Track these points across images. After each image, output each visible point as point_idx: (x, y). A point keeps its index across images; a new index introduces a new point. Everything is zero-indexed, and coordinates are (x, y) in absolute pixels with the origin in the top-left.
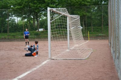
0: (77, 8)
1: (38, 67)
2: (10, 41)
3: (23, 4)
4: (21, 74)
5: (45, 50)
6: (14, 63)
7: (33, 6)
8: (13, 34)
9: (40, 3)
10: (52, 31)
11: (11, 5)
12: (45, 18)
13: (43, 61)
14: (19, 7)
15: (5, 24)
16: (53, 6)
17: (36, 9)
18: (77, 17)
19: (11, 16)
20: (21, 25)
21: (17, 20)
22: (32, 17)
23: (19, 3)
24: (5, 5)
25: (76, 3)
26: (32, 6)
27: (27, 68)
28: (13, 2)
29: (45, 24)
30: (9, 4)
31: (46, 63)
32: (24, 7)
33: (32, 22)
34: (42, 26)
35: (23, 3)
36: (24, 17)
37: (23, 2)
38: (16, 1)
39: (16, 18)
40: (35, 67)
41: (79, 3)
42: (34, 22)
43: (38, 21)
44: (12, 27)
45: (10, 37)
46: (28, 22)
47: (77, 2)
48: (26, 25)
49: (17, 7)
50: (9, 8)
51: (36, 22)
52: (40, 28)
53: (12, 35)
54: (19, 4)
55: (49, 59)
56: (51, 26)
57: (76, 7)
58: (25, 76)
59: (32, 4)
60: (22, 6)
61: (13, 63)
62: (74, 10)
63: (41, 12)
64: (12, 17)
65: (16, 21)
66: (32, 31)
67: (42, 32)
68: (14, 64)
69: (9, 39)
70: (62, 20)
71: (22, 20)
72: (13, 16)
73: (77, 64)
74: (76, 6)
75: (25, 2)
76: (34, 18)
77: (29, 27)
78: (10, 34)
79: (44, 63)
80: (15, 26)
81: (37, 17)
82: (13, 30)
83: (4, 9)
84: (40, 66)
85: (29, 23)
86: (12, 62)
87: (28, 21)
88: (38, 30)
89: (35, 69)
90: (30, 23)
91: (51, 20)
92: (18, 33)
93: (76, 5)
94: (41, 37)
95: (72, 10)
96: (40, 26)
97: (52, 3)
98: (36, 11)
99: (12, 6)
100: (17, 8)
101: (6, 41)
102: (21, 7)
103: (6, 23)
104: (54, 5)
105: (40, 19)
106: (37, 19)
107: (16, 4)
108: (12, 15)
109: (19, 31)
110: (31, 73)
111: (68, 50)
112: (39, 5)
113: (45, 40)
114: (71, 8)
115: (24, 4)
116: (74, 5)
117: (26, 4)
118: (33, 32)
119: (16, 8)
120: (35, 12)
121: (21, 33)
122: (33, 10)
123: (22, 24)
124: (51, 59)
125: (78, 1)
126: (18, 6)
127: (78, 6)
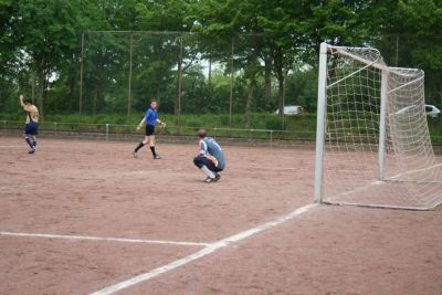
0: (422, 38)
1: (282, 220)
2: (183, 143)
3: (235, 18)
4: (235, 234)
5: (301, 179)
6: (210, 206)
7: (269, 26)
8: (192, 118)
9: (293, 16)
10: (330, 118)
11: (194, 19)
12: (306, 67)
13: (298, 207)
14: (222, 27)
15: (166, 81)
16: (339, 27)
17: (278, 36)
18: (414, 76)
19: (189, 58)
20: (221, 88)
21: (210, 69)
22: (263, 64)
23: (222, 14)
24: (173, 16)
25: (420, 20)
26: (265, 27)
27: (251, 220)
28: (203, 8)
29: (306, 91)
30: (187, 13)
31: (306, 213)
32: (237, 28)
33: (261, 80)
34: (296, 95)
35: (234, 13)
36: (235, 61)
37: (234, 9)
38: (212, 6)
39: (205, 63)
40: (273, 220)
41: (432, 21)
42: (268, 82)
43: (281, 79)
44: (191, 96)
45: (182, 129)
46: (248, 81)
47: (426, 19)
48: (240, 88)
49: (213, 26)
50: (187, 29)
51: (275, 83)
52: (288, 103)
53: (188, 120)
54: (223, 18)
55: (316, 202)
56: (329, 101)
57: (420, 35)
58: (246, 239)
59: (265, 20)
60: (232, 23)
61: (206, 206)
62: (413, 46)
63: (295, 46)
64: (194, 58)
65: (206, 73)
66: (259, 111)
67: (294, 117)
68: (210, 208)
69: (177, 135)
70: (364, 82)
71: (227, 71)
72: (199, 55)
73: (398, 221)
74: (422, 32)
75: (242, 11)
76: (268, 68)
77: (250, 97)
78: (183, 117)
79: (299, 212)
80: (200, 92)
81: (279, 63)
82: (194, 107)
83: (170, 30)
84: (287, 218)
85: (251, 84)
86: (203, 204)
87: (247, 75)
88: (281, 111)
89: (274, 224)
90: (254, 82)
91: (328, 82)
92: (209, 116)
93: (421, 28)
94: (289, 134)
95: (403, 46)
96: (287, 95)
97: (334, 19)
98: (279, 44)
99: (195, 23)
100: (215, 30)
101: (168, 143)
102: (228, 26)
103: (170, 81)
104: (342, 24)
105: (290, 72)
106: (280, 72)
107: (210, 17)
108: (194, 52)
109: (214, 111)
110: (261, 232)
111: (378, 182)
112: (289, 24)
113: (303, 148)
114: (403, 40)
115: (239, 18)
116: (412, 29)
117: (246, 16)
118: (264, 117)
119: (210, 28)
120: (272, 46)
121: (219, 116)
122: (268, 39)
123: (225, 87)
124: (321, 203)
125: (428, 15)
126: (216, 21)
127: (427, 34)
